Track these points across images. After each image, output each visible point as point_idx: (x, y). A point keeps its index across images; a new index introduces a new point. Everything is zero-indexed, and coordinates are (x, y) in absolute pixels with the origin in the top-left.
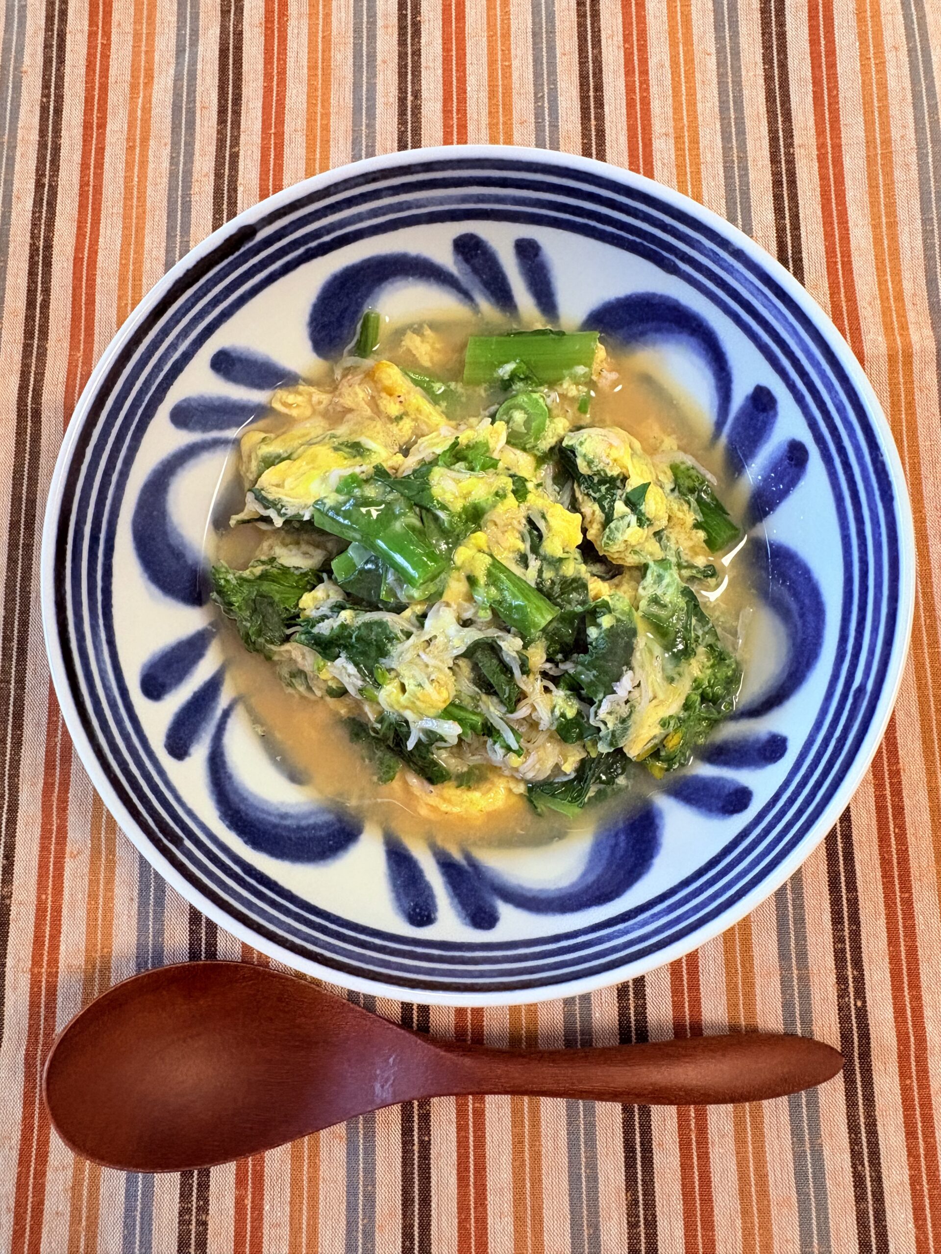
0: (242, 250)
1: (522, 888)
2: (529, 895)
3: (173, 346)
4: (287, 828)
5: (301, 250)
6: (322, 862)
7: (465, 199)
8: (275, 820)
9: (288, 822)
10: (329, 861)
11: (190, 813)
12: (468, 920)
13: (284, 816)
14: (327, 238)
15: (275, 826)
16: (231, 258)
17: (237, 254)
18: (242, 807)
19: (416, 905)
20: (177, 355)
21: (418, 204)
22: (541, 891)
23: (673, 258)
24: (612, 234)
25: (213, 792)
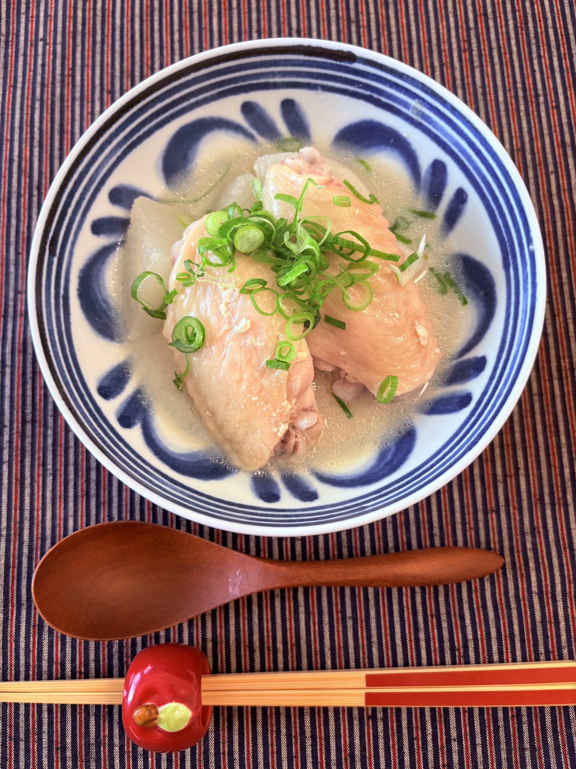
0: (342, 64)
1: (154, 431)
2: (153, 436)
3: (273, 74)
4: (100, 306)
5: (368, 93)
6: (96, 332)
7: (457, 144)
8: (100, 297)
9: (104, 305)
10: (100, 336)
11: (71, 253)
12: (119, 415)
13: (105, 301)
14: (384, 99)
15: (97, 300)
16: (334, 62)
17: (338, 63)
18: (94, 278)
19: (109, 388)
20: (271, 80)
21: (435, 125)
22: (160, 441)
23: (511, 262)
24: (499, 226)
25: (90, 259)
